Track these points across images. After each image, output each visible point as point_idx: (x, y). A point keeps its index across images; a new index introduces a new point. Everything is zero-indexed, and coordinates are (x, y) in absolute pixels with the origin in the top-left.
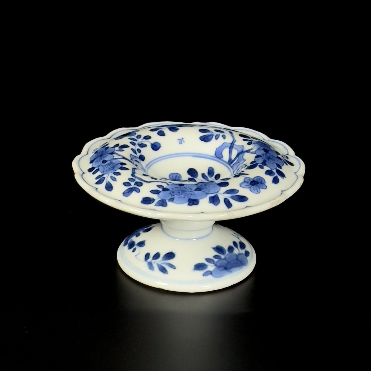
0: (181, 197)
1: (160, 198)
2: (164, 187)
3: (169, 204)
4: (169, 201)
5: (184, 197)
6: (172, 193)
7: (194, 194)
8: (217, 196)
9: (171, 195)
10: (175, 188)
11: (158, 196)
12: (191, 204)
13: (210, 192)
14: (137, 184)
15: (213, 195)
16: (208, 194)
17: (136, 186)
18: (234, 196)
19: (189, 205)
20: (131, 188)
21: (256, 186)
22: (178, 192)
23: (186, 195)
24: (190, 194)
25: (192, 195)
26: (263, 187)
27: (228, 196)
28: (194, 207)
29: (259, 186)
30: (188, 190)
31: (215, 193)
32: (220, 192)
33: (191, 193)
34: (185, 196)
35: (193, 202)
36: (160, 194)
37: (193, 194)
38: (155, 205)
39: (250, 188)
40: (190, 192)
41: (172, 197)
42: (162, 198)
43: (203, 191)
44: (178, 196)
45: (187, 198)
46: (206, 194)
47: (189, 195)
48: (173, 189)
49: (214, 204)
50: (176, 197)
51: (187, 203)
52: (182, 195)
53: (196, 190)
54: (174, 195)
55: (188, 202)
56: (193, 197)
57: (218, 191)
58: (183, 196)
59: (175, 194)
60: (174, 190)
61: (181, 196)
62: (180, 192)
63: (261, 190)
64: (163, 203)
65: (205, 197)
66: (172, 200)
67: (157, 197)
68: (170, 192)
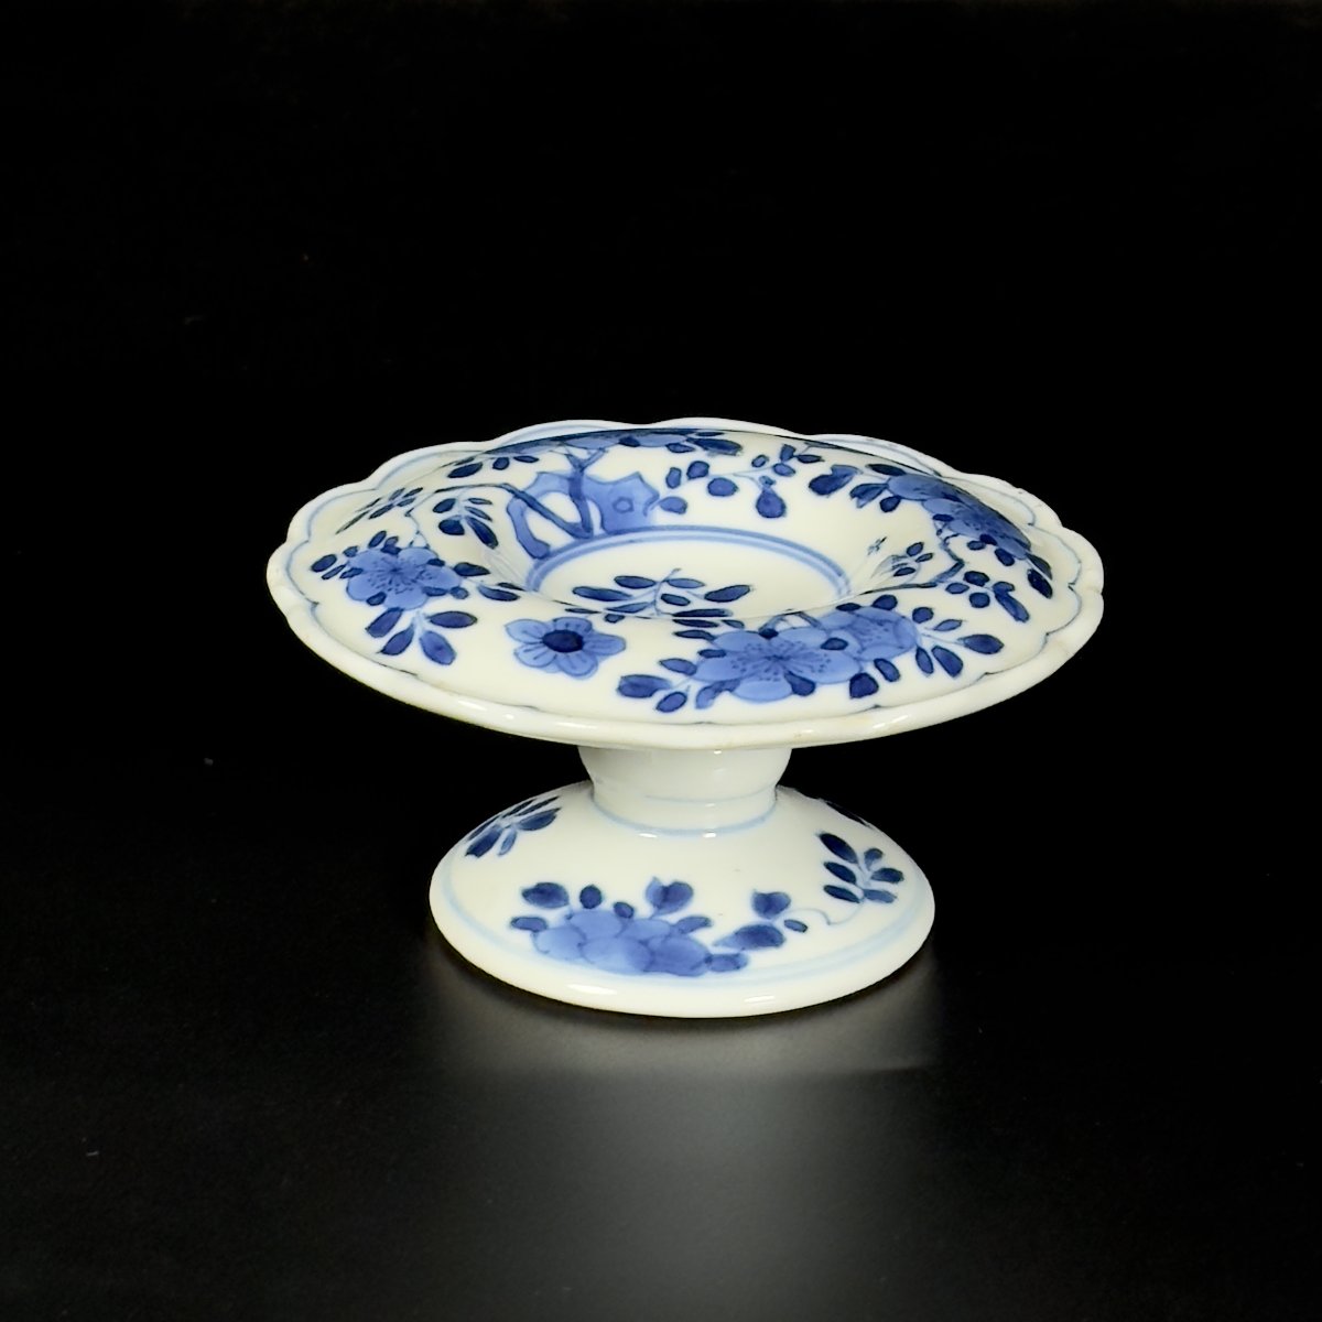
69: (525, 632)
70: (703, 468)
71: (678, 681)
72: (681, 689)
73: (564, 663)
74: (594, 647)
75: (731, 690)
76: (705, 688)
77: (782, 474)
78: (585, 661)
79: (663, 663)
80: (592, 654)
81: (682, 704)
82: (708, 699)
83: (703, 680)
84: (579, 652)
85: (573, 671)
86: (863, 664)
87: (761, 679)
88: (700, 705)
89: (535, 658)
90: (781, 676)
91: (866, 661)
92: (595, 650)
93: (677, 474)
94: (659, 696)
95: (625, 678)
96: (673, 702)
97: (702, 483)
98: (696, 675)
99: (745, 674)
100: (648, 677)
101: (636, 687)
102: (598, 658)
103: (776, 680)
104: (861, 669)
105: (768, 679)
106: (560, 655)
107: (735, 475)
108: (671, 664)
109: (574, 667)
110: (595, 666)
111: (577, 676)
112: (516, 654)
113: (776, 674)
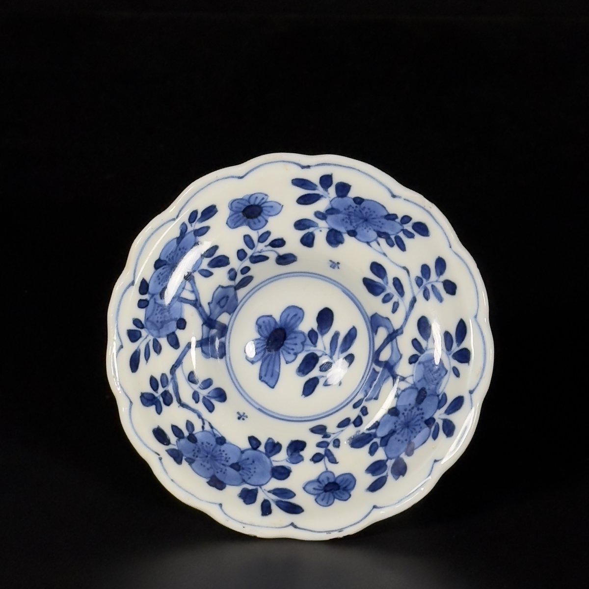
0: (204, 466)
1: (178, 447)
2: (194, 433)
3: (185, 463)
4: (186, 461)
5: (208, 469)
6: (196, 451)
7: (224, 473)
8: (255, 491)
9: (193, 453)
10: (207, 442)
11: (177, 442)
12: (212, 483)
13: (249, 481)
14: (165, 394)
15: (250, 487)
16: (244, 483)
17: (161, 400)
18: (282, 502)
19: (209, 483)
20: (154, 397)
21: (331, 495)
22: (206, 454)
23: (213, 467)
24: (220, 468)
25: (221, 471)
26: (342, 497)
27: (272, 498)
28: (214, 490)
29: (336, 493)
30: (221, 460)
31: (256, 486)
32: (263, 487)
33: (222, 469)
34: (211, 468)
35: (217, 483)
36: (182, 441)
37: (224, 470)
38: (167, 451)
39: (319, 495)
40: (222, 466)
41: (193, 457)
42: (180, 449)
43: (240, 474)
44: (201, 462)
45: (211, 472)
46: (241, 481)
47: (217, 469)
48: (202, 443)
49: (245, 501)
50: (198, 461)
51: (207, 480)
52: (208, 462)
53: (232, 466)
54: (197, 457)
55: (209, 479)
56: (219, 476)
57: (263, 485)
58: (208, 466)
59: (200, 455)
60: (203, 448)
61: (205, 464)
62: (209, 456)
63: (336, 501)
64: (177, 456)
65: (237, 485)
66: (191, 461)
67: (175, 443)
68: (195, 447)
69: (272, 207)
70: (357, 424)
71: (197, 225)
72: (193, 224)
73: (243, 202)
74: (238, 216)
75: (178, 238)
76: (186, 230)
77: (322, 442)
78: (236, 207)
79: (208, 228)
80: (236, 212)
81: (189, 219)
82: (182, 228)
83: (189, 233)
84: (242, 210)
85: (237, 201)
86: (150, 296)
87: (172, 252)
88: (184, 224)
89: (257, 198)
90: (167, 260)
91: (151, 298)
92: (237, 215)
93: (365, 413)
94: (199, 215)
95: (216, 211)
96: (193, 217)
97: (353, 419)
98: (193, 232)
99: (178, 249)
100: (208, 219)
101: (210, 211)
102: (232, 213)
103: (167, 257)
104: (149, 293)
105: (170, 254)
106: (248, 204)
107: (342, 431)
108: (205, 230)
109: (238, 203)
110: (231, 209)
111: (235, 200)
112: (266, 195)
113: (169, 259)
